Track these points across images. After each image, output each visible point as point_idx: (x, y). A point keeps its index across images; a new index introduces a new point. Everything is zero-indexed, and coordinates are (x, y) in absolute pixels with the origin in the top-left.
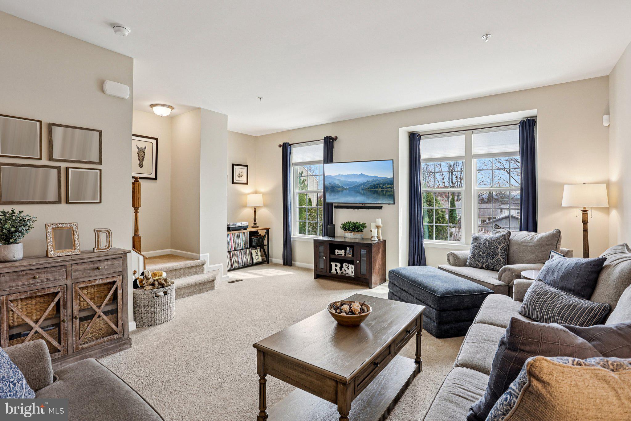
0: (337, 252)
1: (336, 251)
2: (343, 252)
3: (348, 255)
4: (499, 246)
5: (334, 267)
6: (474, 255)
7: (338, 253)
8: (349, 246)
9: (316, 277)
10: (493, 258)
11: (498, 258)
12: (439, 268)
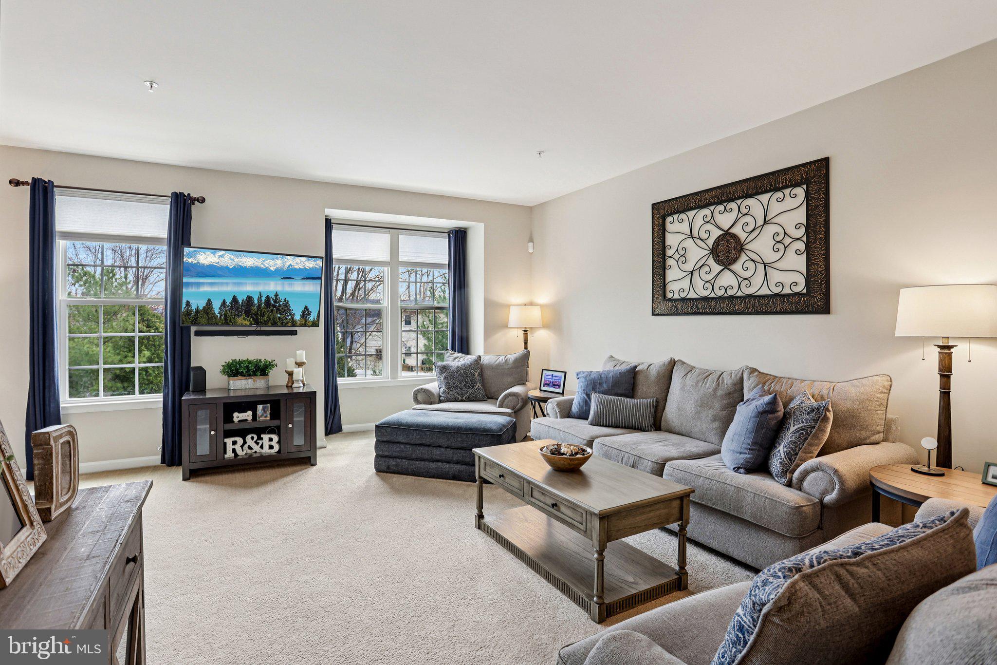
0: (237, 417)
1: (236, 414)
2: (248, 416)
3: (261, 418)
4: (475, 372)
5: (230, 447)
6: (449, 387)
7: (240, 419)
8: (262, 403)
9: (188, 474)
10: (473, 387)
11: (477, 386)
12: (413, 409)
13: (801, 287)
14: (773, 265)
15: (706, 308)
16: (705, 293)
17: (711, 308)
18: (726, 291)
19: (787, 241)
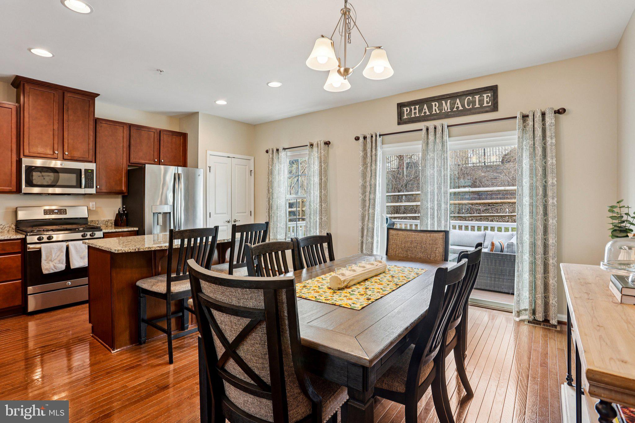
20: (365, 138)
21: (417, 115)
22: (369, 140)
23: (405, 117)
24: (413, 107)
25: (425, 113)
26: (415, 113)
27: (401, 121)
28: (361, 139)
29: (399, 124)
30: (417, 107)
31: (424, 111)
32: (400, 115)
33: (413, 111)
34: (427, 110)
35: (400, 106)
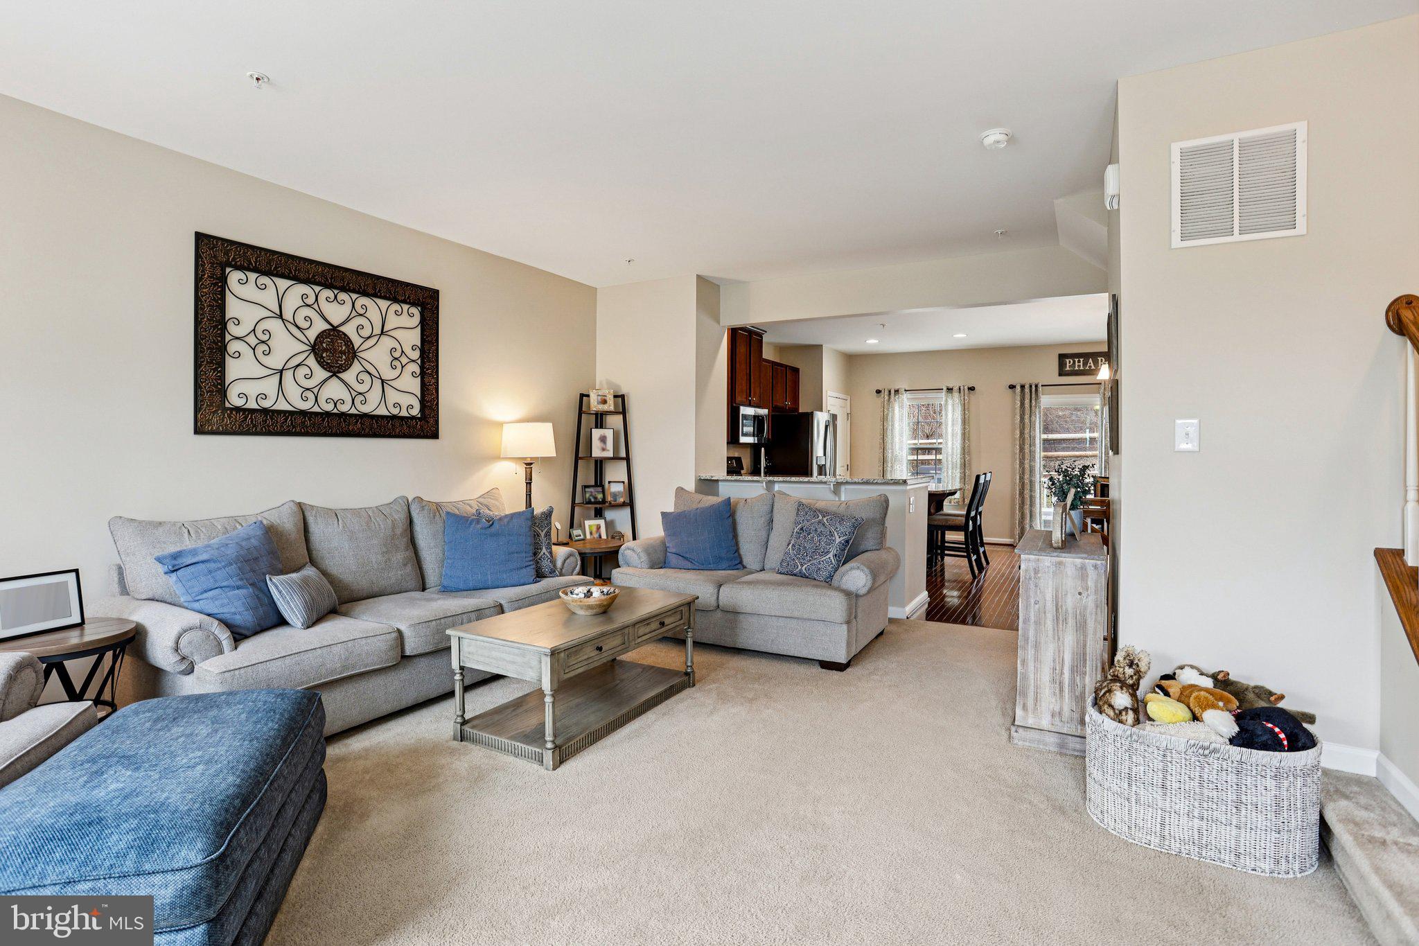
13: (415, 411)
14: (389, 382)
15: (307, 427)
16: (305, 406)
17: (314, 427)
18: (335, 406)
19: (404, 360)
20: (1023, 387)
21: (1082, 368)
22: (1027, 390)
23: (1068, 368)
24: (1077, 360)
25: (1090, 367)
26: (1079, 366)
27: (1062, 373)
28: (1018, 389)
29: (1060, 375)
30: (1081, 360)
31: (1089, 365)
32: (1062, 365)
33: (1077, 364)
34: (1092, 365)
35: (1062, 357)
